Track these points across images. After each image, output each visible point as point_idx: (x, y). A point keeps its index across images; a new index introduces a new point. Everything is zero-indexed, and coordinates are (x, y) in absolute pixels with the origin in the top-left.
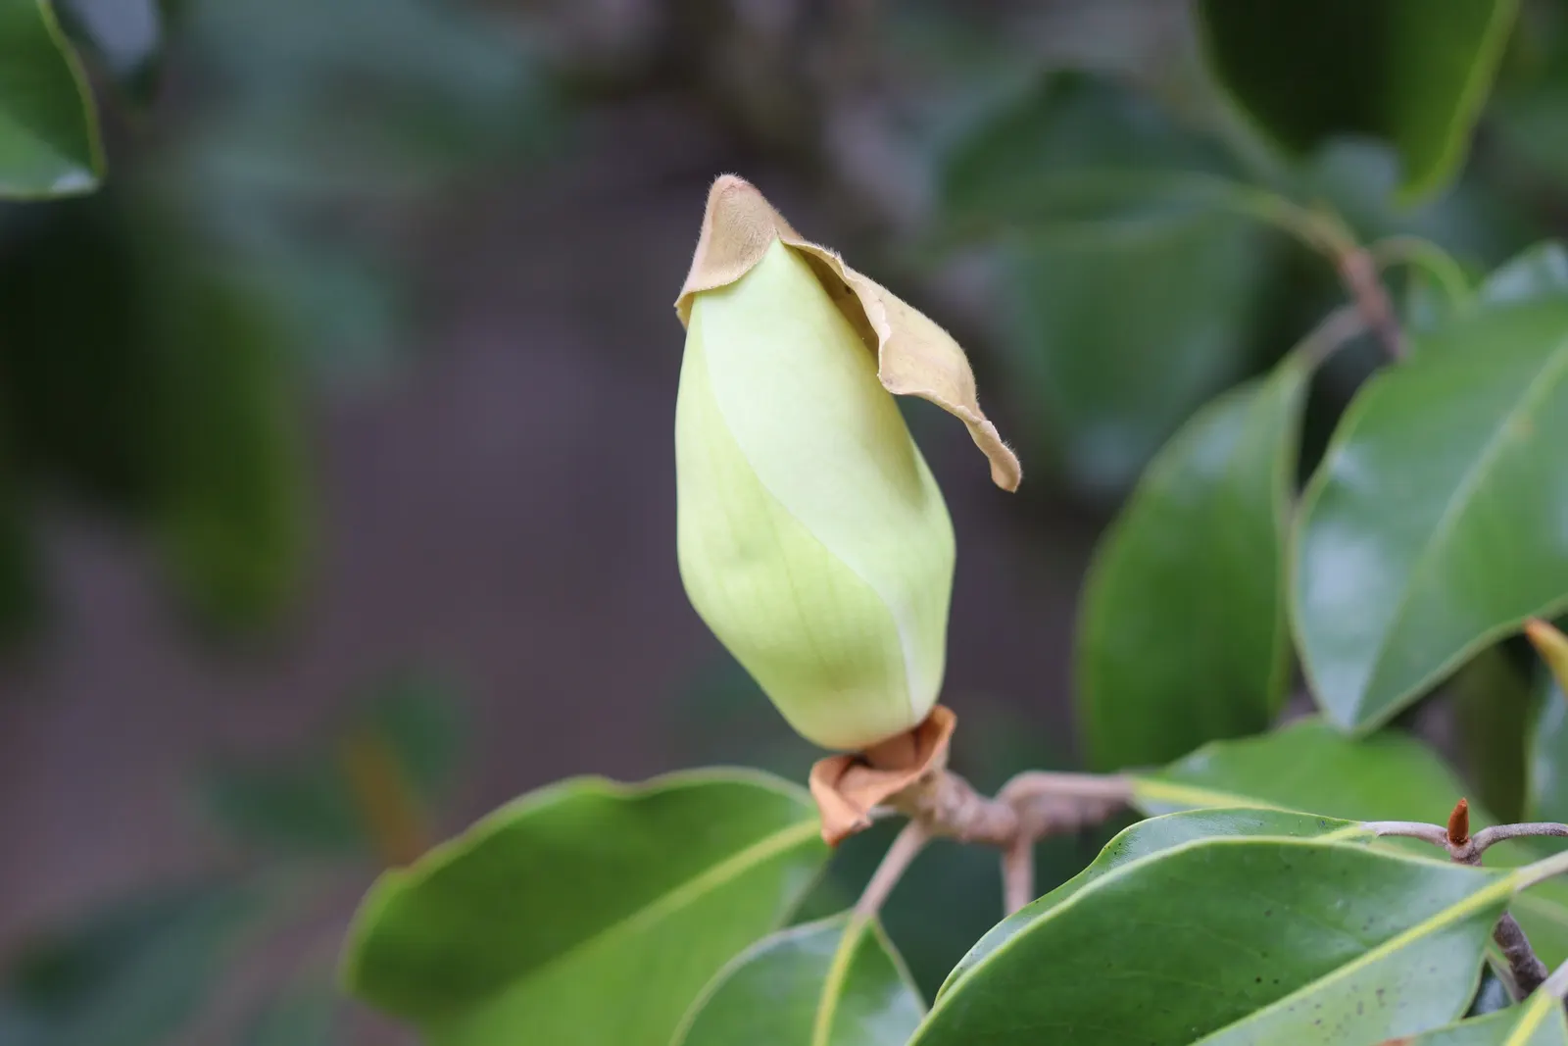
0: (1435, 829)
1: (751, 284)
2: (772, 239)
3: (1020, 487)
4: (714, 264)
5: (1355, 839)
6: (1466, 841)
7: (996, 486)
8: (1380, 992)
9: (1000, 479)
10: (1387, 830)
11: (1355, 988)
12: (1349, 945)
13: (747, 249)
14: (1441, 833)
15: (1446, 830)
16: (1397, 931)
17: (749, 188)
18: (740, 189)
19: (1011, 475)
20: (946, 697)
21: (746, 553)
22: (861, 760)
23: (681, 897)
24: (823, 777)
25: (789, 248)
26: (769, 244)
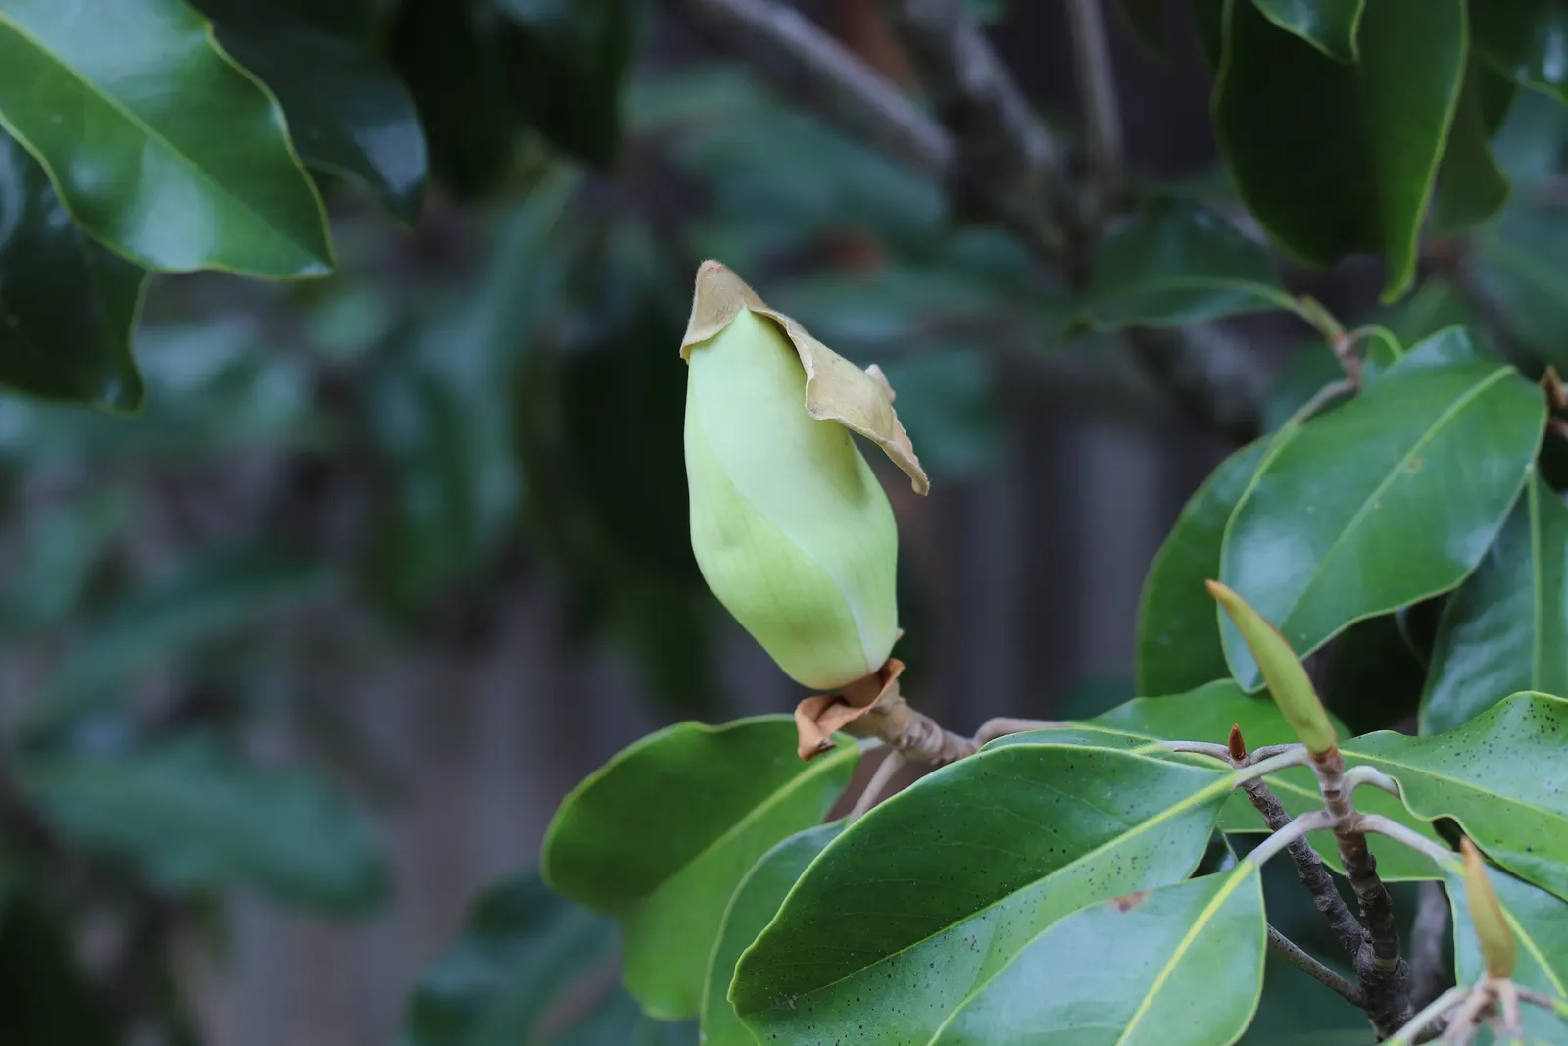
0: (1223, 748)
1: (724, 339)
2: (741, 307)
3: (930, 492)
4: (702, 325)
5: (1151, 755)
6: (1243, 757)
7: (915, 493)
8: (1134, 859)
9: (916, 487)
10: (1181, 747)
11: (1118, 856)
12: (1117, 825)
13: (722, 313)
14: (1225, 752)
15: (1227, 748)
16: (1149, 815)
17: (726, 270)
18: (718, 270)
19: (923, 486)
20: (897, 652)
21: (728, 540)
22: (837, 698)
23: (758, 812)
24: (805, 712)
25: (754, 313)
26: (737, 312)
